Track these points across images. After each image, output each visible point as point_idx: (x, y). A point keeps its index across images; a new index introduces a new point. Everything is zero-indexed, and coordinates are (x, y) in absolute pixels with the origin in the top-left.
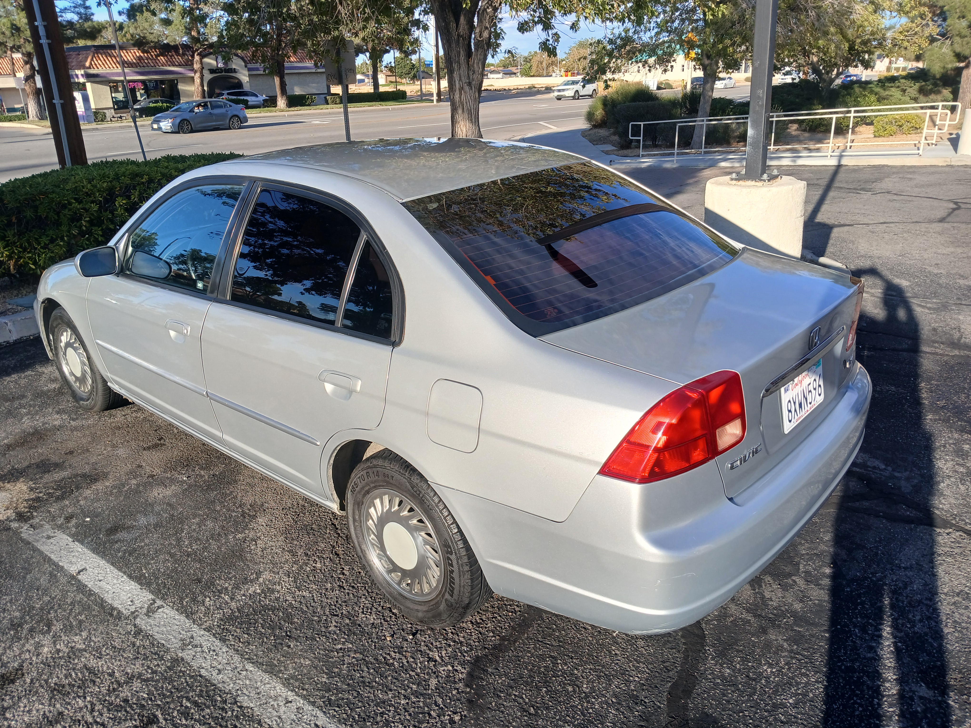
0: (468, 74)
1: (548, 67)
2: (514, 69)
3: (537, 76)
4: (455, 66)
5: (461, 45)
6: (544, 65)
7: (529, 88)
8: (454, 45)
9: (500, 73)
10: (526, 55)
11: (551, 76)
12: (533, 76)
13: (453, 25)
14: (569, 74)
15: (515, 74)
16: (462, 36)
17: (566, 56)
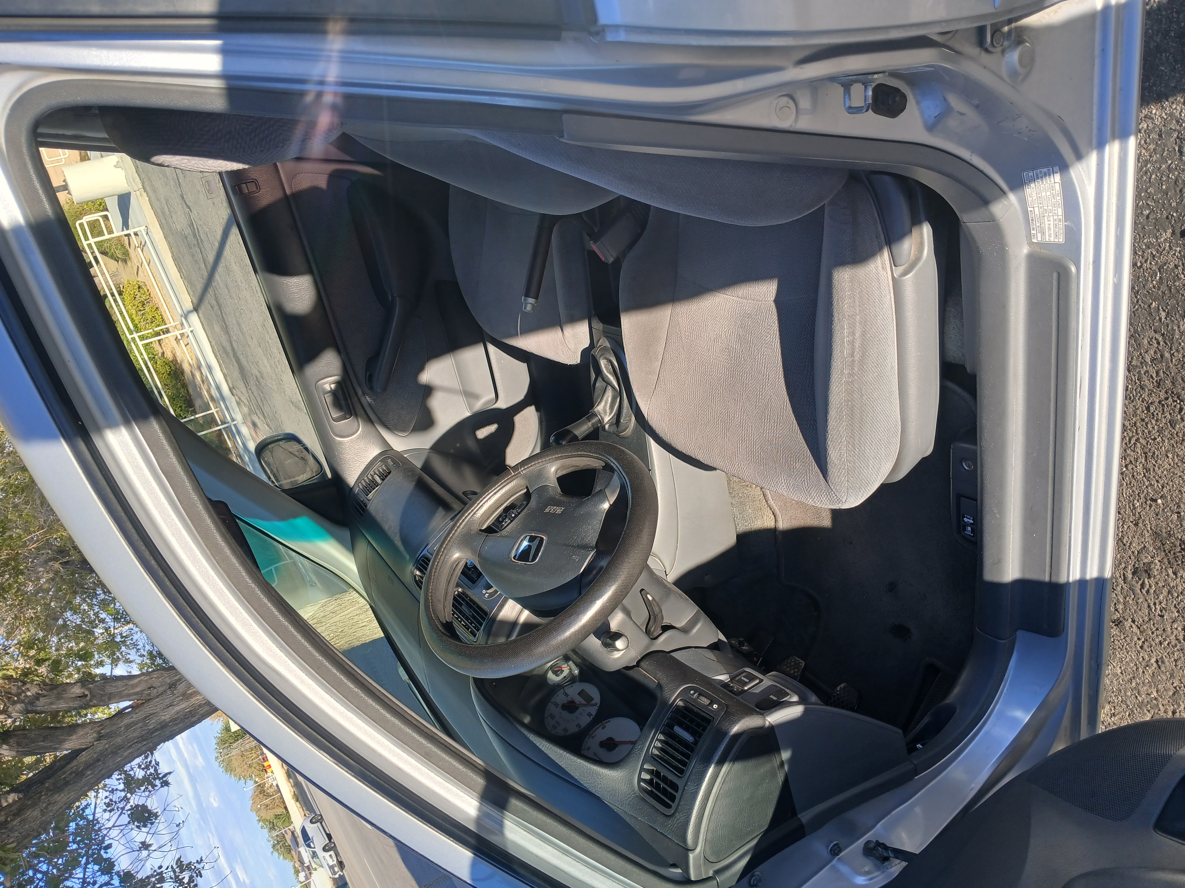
0: (157, 697)
1: (269, 796)
2: (288, 837)
3: (284, 803)
4: (152, 724)
5: (114, 728)
6: (267, 801)
7: (297, 800)
8: (119, 740)
9: (299, 852)
10: (266, 831)
11: (277, 786)
12: (286, 808)
13: (83, 757)
14: (266, 764)
15: (293, 833)
16: (99, 733)
17: (248, 781)
